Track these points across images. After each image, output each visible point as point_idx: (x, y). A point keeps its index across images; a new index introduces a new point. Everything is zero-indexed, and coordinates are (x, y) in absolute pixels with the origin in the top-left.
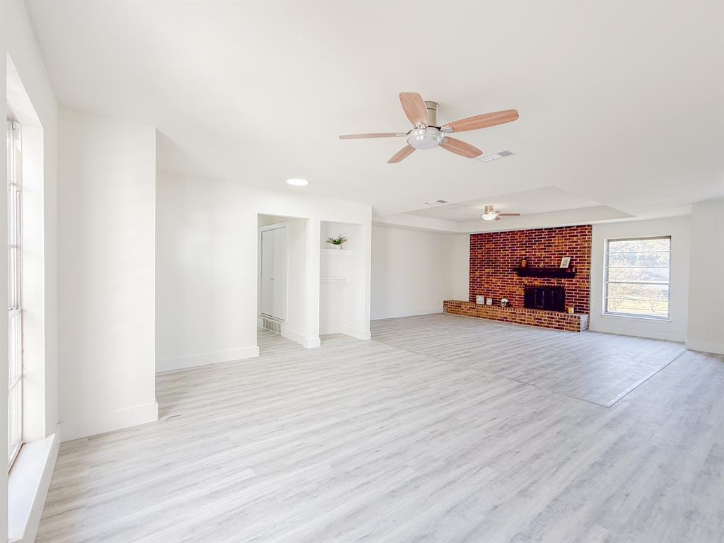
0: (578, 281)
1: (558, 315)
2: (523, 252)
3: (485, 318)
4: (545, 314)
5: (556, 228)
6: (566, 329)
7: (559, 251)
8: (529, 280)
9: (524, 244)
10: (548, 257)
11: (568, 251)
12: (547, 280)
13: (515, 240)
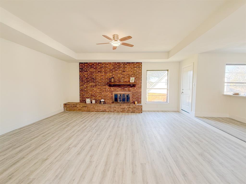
0: (137, 89)
1: (132, 106)
2: (111, 74)
3: (93, 111)
4: (126, 106)
5: (127, 63)
6: (136, 112)
7: (128, 74)
8: (115, 89)
9: (111, 70)
10: (123, 77)
11: (132, 74)
12: (123, 89)
13: (106, 67)
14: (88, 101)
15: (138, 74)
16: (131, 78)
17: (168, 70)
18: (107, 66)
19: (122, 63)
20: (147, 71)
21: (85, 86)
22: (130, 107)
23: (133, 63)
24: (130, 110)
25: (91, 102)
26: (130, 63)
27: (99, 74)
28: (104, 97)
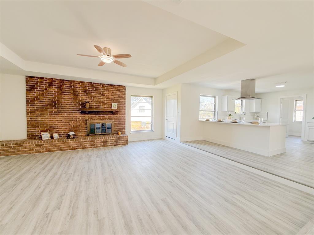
5: (107, 85)
6: (121, 144)
7: (109, 99)
8: (90, 117)
9: (85, 92)
10: (102, 102)
11: (114, 99)
12: (102, 116)
13: (77, 87)
14: (46, 136)
15: (120, 100)
16: (113, 104)
17: (152, 97)
18: (79, 86)
19: (100, 84)
20: (131, 96)
21: (38, 113)
22: (113, 140)
23: (115, 85)
24: (113, 143)
25: (52, 137)
26: (111, 85)
27: (65, 96)
28: (74, 128)
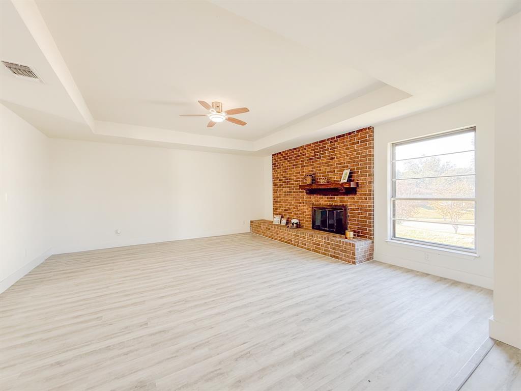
0: (360, 198)
1: (333, 241)
2: (310, 168)
4: (322, 238)
5: (337, 137)
7: (341, 164)
8: (316, 199)
9: (311, 159)
10: (331, 172)
11: (349, 162)
12: (331, 198)
13: (304, 155)
14: (276, 220)
15: (361, 161)
16: (344, 172)
18: (305, 152)
19: (328, 139)
21: (278, 193)
22: (329, 244)
23: (350, 134)
26: (344, 135)
27: (294, 170)
28: (301, 214)
